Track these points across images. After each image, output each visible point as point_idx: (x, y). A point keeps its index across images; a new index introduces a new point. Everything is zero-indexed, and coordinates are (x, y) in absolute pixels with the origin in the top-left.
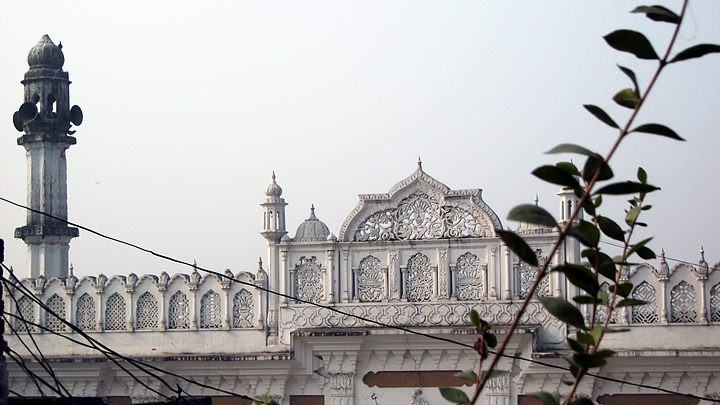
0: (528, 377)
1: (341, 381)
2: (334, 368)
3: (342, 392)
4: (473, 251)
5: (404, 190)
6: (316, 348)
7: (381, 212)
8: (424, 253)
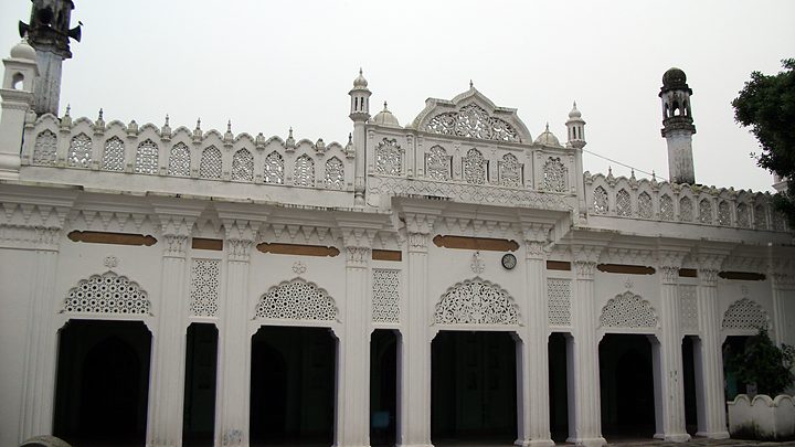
0: (557, 247)
1: (418, 240)
2: (413, 228)
3: (418, 249)
4: (513, 153)
5: (464, 100)
6: (405, 209)
7: (446, 114)
8: (478, 149)
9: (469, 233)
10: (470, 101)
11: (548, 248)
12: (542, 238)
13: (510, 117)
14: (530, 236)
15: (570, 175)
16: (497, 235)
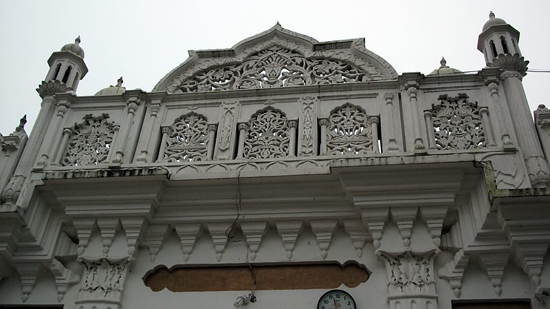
1: (102, 277)
2: (94, 252)
3: (98, 294)
7: (216, 68)
8: (276, 106)
9: (236, 255)
10: (267, 44)
11: (449, 269)
12: (425, 242)
13: (347, 51)
14: (393, 243)
15: (497, 122)
16: (308, 252)
